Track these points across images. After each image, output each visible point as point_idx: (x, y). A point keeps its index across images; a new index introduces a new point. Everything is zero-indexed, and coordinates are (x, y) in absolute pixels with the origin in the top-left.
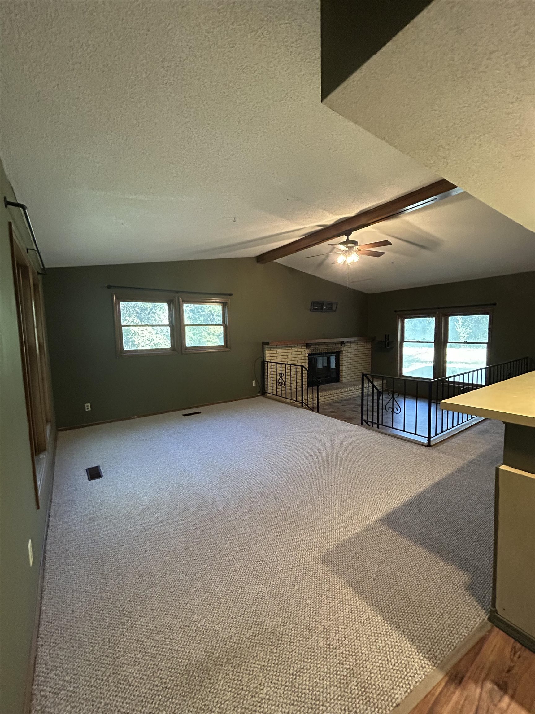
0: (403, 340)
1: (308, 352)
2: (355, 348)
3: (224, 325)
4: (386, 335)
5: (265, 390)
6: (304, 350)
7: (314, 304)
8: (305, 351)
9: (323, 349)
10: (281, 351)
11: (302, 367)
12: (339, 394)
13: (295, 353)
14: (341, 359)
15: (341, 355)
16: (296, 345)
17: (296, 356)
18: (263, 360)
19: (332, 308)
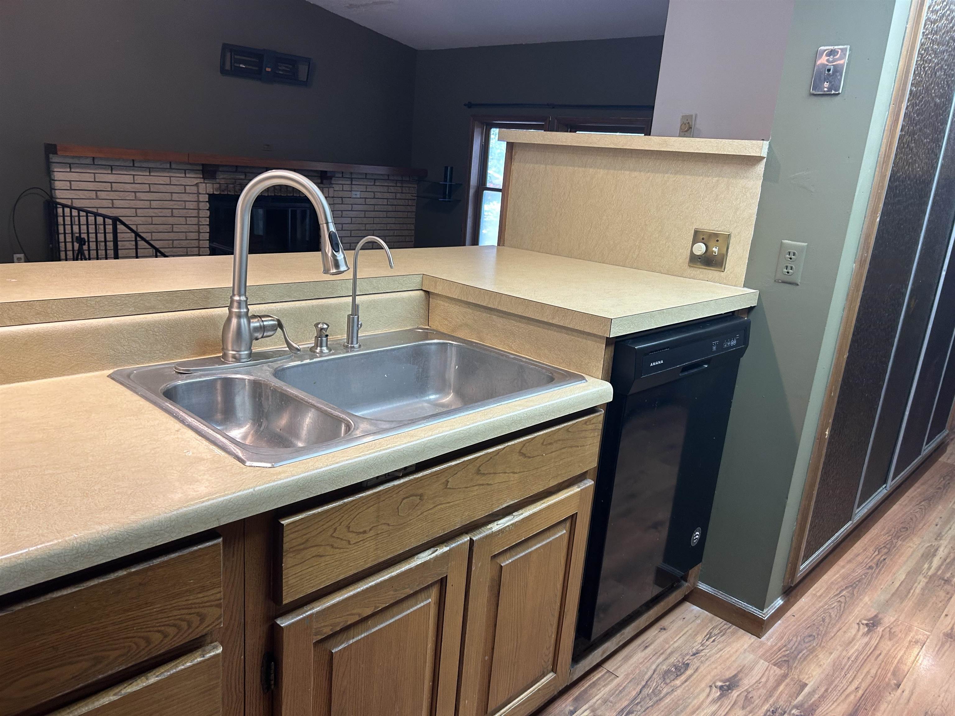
0: (482, 185)
1: (207, 188)
4: (446, 168)
6: (196, 181)
7: (231, 52)
8: (197, 185)
10: (110, 178)
13: (162, 188)
16: (168, 166)
17: (168, 196)
18: (47, 198)
19: (294, 74)
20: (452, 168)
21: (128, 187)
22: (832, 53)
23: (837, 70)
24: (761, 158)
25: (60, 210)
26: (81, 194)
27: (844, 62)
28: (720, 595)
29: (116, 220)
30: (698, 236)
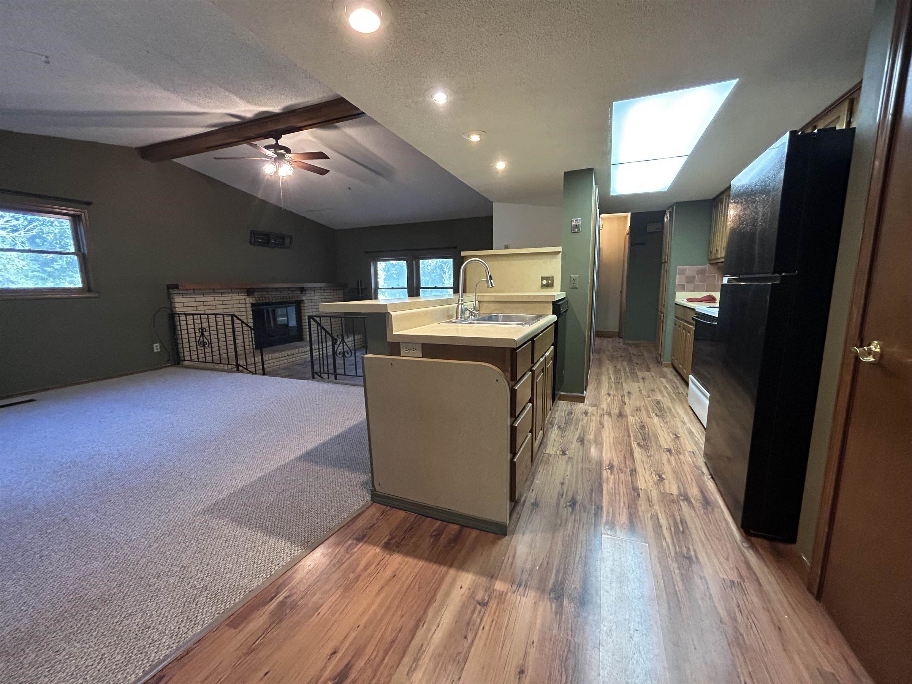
0: (377, 288)
1: (250, 300)
2: (320, 297)
3: (79, 252)
4: (358, 282)
5: (179, 357)
6: (244, 297)
7: (254, 234)
8: (245, 299)
9: (274, 297)
10: (203, 299)
12: (300, 355)
13: (228, 302)
14: (302, 311)
15: (302, 305)
16: (230, 291)
17: (231, 306)
18: (170, 312)
19: (284, 243)
20: (361, 281)
21: (211, 303)
22: (576, 221)
23: (579, 225)
24: (560, 252)
25: (183, 318)
26: (189, 309)
27: (581, 223)
28: (568, 394)
29: (233, 316)
30: (543, 278)
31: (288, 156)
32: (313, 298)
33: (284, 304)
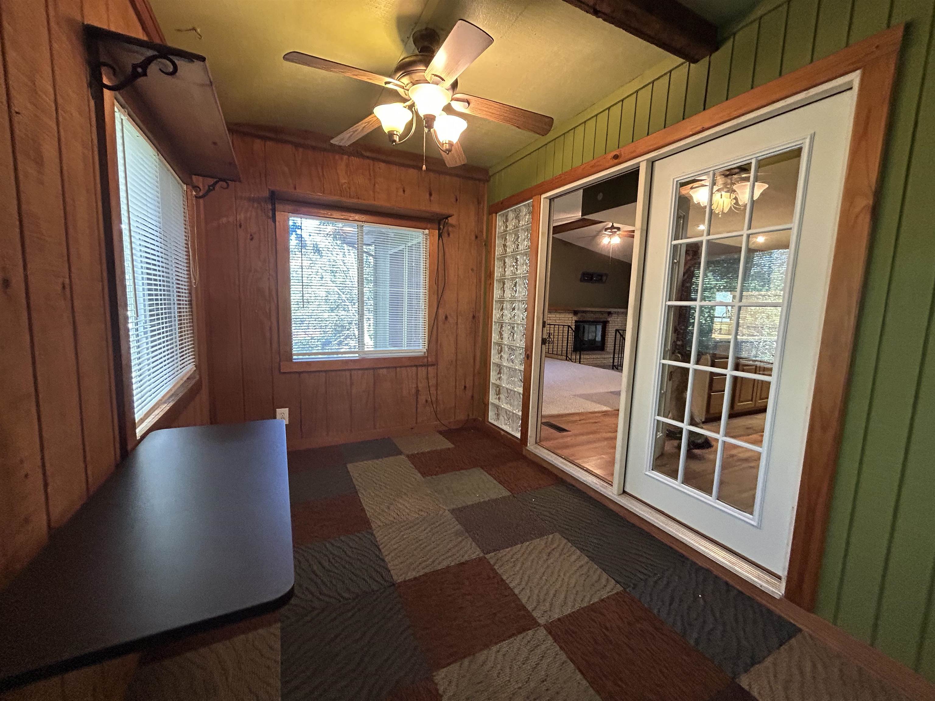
1: (575, 318)
6: (572, 316)
7: (584, 274)
8: (572, 318)
9: (589, 317)
11: (569, 326)
12: (601, 360)
13: (563, 317)
14: (607, 330)
15: (607, 325)
16: (565, 311)
17: (568, 321)
19: (601, 280)
31: (618, 233)
32: (616, 320)
33: (595, 323)
